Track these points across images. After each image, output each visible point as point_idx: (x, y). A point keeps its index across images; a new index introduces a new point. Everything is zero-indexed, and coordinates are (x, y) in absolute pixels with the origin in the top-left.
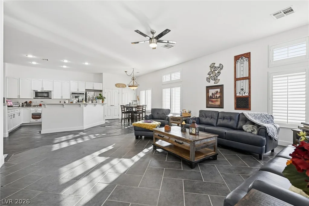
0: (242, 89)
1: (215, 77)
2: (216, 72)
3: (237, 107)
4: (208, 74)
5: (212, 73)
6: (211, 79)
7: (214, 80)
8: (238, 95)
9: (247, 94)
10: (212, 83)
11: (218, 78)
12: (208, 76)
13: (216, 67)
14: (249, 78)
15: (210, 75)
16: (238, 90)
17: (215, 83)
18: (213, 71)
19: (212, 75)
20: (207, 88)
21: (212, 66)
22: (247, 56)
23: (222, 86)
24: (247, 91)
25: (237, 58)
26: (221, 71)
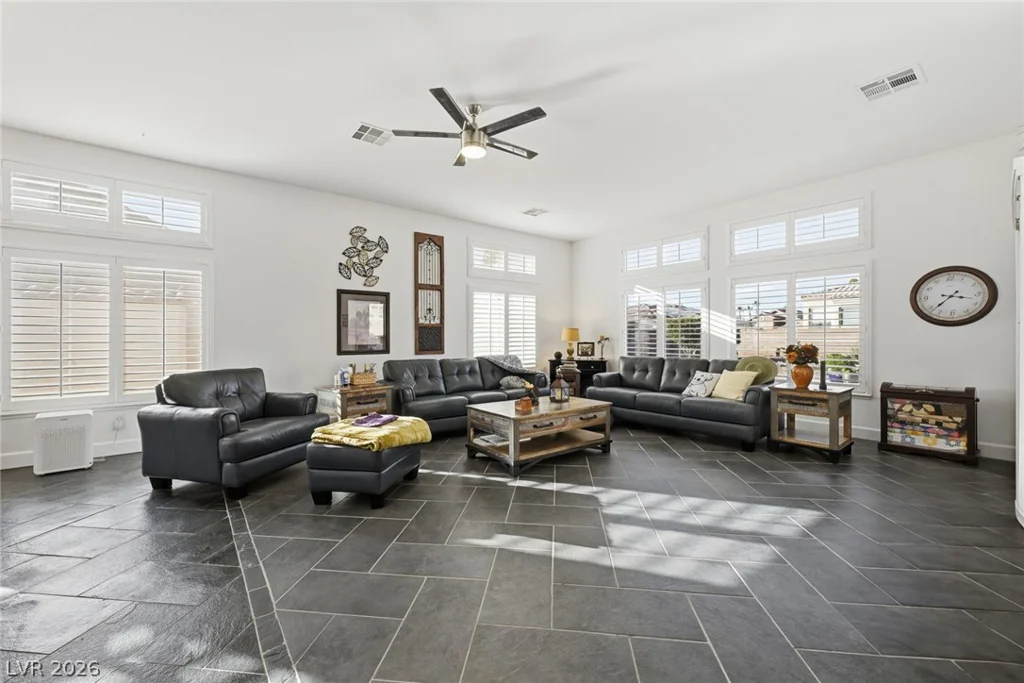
0: (430, 310)
1: (366, 268)
2: (371, 255)
3: (421, 348)
4: (344, 254)
5: (358, 255)
6: (352, 270)
7: (365, 276)
8: (421, 321)
9: (437, 321)
10: (357, 283)
11: (376, 272)
12: (344, 260)
13: (368, 241)
14: (440, 288)
15: (350, 257)
16: (422, 312)
17: (365, 285)
18: (359, 247)
19: (355, 260)
20: (340, 292)
21: (357, 234)
22: (438, 242)
23: (387, 296)
24: (437, 314)
25: (419, 238)
26: (385, 257)
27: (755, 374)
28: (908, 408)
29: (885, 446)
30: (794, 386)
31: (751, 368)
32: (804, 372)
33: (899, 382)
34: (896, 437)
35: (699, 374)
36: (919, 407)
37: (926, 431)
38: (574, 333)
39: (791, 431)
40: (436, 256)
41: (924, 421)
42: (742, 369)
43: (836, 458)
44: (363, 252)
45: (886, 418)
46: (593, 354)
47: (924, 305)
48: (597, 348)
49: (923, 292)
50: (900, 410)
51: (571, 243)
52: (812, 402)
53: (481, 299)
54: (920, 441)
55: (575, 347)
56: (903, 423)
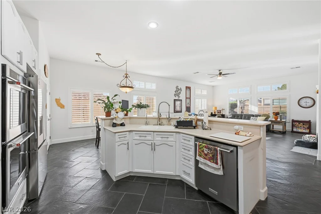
1: (178, 95)
2: (179, 92)
4: (175, 92)
6: (176, 95)
8: (187, 106)
9: (189, 106)
10: (177, 98)
11: (180, 95)
13: (179, 89)
14: (190, 98)
16: (187, 104)
19: (177, 93)
20: (174, 100)
21: (177, 87)
22: (189, 88)
23: (181, 100)
24: (189, 104)
25: (187, 87)
26: (181, 92)
27: (266, 117)
28: (297, 124)
29: (293, 131)
30: (274, 120)
31: (265, 116)
32: (277, 117)
33: (295, 119)
34: (295, 130)
35: (252, 117)
36: (299, 124)
37: (301, 128)
38: (216, 108)
39: (273, 128)
40: (189, 91)
41: (301, 126)
42: (262, 116)
43: (284, 133)
44: (178, 91)
45: (293, 126)
46: (221, 113)
47: (301, 104)
48: (222, 111)
49: (301, 101)
50: (296, 124)
51: (213, 86)
52: (278, 123)
53: (197, 100)
54: (300, 130)
55: (216, 111)
56: (296, 127)
